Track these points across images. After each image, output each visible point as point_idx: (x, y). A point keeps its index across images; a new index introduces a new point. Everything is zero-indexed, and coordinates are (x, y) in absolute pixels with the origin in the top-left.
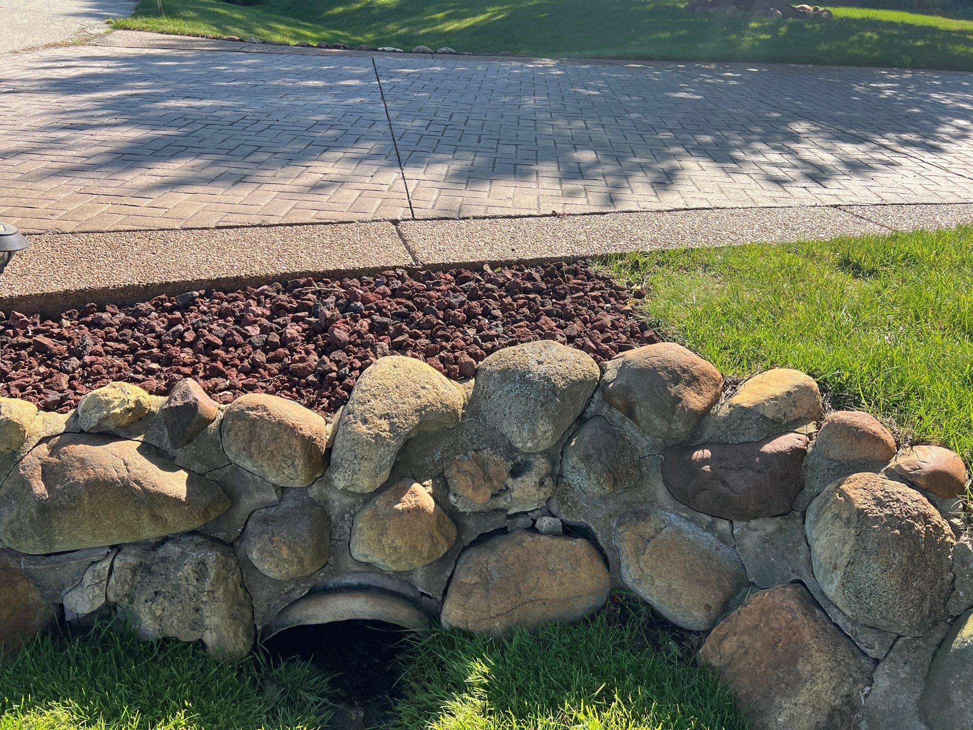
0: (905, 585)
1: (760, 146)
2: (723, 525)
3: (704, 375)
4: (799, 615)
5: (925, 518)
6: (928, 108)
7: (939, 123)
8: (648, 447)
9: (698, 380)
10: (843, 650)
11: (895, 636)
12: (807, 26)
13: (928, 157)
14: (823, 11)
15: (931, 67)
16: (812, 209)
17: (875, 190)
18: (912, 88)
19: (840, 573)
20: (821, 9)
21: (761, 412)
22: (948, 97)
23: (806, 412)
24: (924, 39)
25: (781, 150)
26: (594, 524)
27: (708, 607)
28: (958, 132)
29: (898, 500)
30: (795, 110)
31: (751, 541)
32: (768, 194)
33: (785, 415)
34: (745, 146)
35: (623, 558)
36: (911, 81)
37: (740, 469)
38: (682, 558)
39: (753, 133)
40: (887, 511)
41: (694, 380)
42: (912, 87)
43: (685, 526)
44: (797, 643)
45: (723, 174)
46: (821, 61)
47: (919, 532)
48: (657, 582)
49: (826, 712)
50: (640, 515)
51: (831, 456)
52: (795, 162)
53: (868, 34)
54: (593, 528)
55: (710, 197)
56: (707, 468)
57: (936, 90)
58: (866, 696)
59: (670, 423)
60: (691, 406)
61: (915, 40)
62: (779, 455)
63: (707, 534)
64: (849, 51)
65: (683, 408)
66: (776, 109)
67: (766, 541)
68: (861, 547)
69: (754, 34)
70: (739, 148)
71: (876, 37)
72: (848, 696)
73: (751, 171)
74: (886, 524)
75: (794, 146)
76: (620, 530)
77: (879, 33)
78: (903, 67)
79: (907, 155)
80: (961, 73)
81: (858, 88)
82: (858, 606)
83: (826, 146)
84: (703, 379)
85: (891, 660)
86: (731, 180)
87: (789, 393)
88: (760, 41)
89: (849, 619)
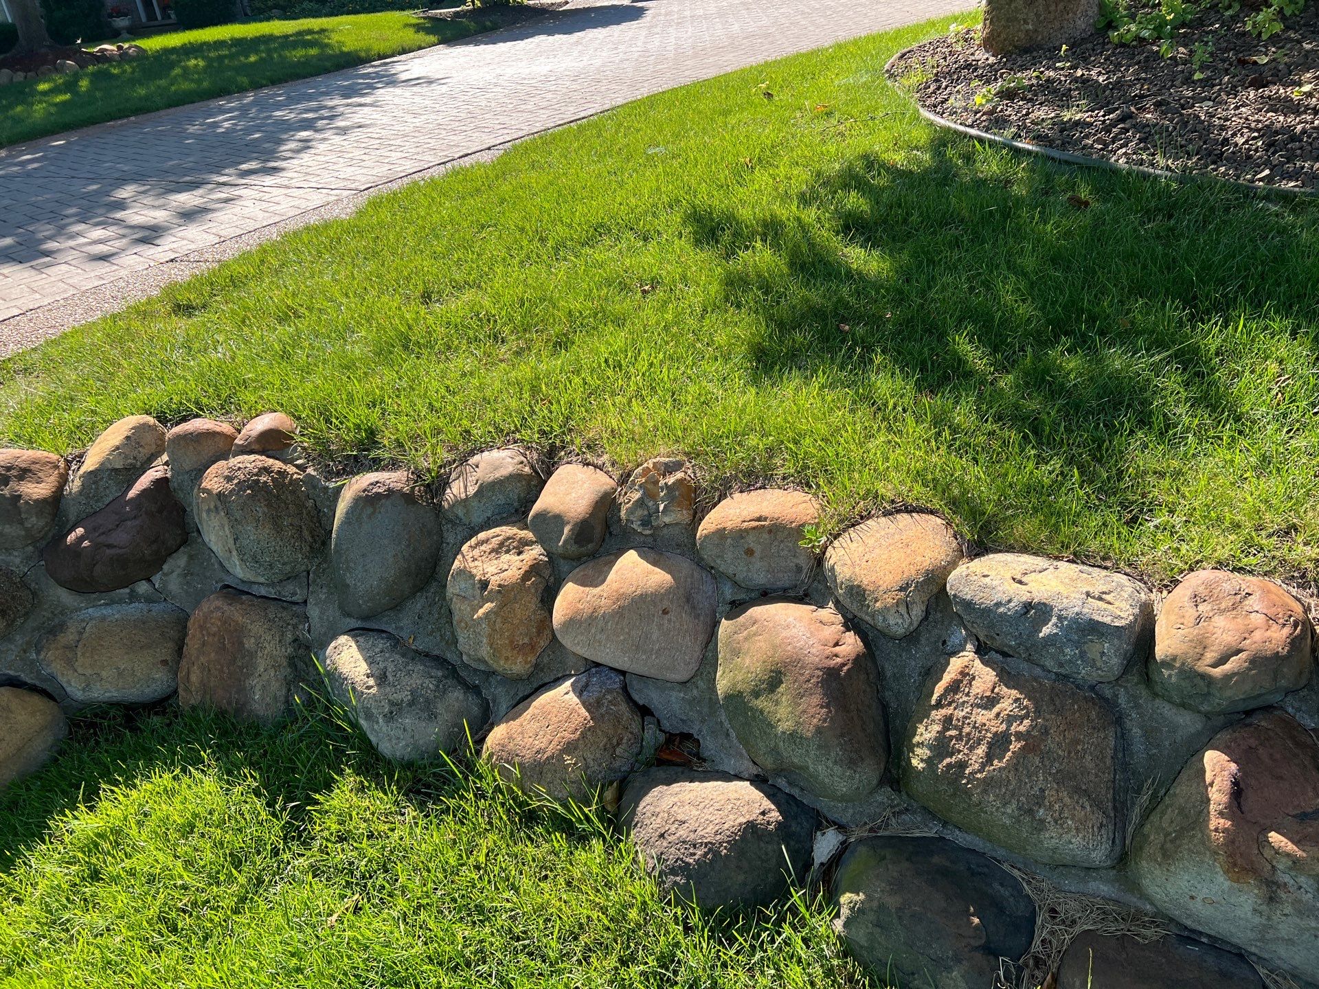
0: (278, 528)
1: (80, 227)
2: (143, 587)
3: (34, 463)
4: (226, 608)
5: (266, 470)
6: (268, 129)
7: (280, 142)
8: (22, 562)
9: (30, 471)
10: (272, 610)
11: (305, 573)
12: (115, 71)
13: (268, 180)
14: (129, 48)
15: (274, 82)
16: (145, 272)
17: (214, 231)
18: (253, 112)
19: (235, 553)
20: (126, 46)
21: (110, 467)
22: (292, 111)
23: (154, 447)
24: (257, 52)
25: (103, 224)
26: (11, 669)
27: (164, 662)
28: (300, 144)
29: (239, 469)
30: (116, 175)
31: (174, 584)
32: (92, 274)
33: (135, 458)
34: (61, 231)
35: (60, 678)
36: (253, 103)
37: (117, 526)
38: (117, 638)
39: (67, 217)
40: (236, 481)
41: (25, 473)
42: (254, 110)
43: (107, 611)
44: (236, 630)
45: (33, 272)
46: (143, 109)
47: (265, 482)
48: (104, 674)
49: (285, 664)
50: (54, 630)
51: (187, 469)
52: (122, 231)
53: (193, 62)
54: (11, 673)
55: (18, 303)
56: (86, 543)
57: (279, 106)
58: (309, 631)
59: (22, 524)
60: (35, 497)
61: (247, 57)
62: (144, 492)
63: (133, 605)
64: (173, 88)
65: (27, 503)
66: (92, 180)
67: (186, 575)
68: (235, 523)
69: (46, 99)
70: (51, 238)
71: (201, 63)
72: (295, 640)
73: (70, 256)
74: (239, 492)
75: (119, 215)
76: (42, 657)
77: (203, 58)
78: (242, 90)
79: (246, 186)
80: (307, 80)
81: (191, 129)
82: (262, 569)
83: (156, 203)
84: (33, 467)
85: (312, 592)
86: (44, 276)
87: (128, 438)
88: (56, 105)
89: (268, 585)
